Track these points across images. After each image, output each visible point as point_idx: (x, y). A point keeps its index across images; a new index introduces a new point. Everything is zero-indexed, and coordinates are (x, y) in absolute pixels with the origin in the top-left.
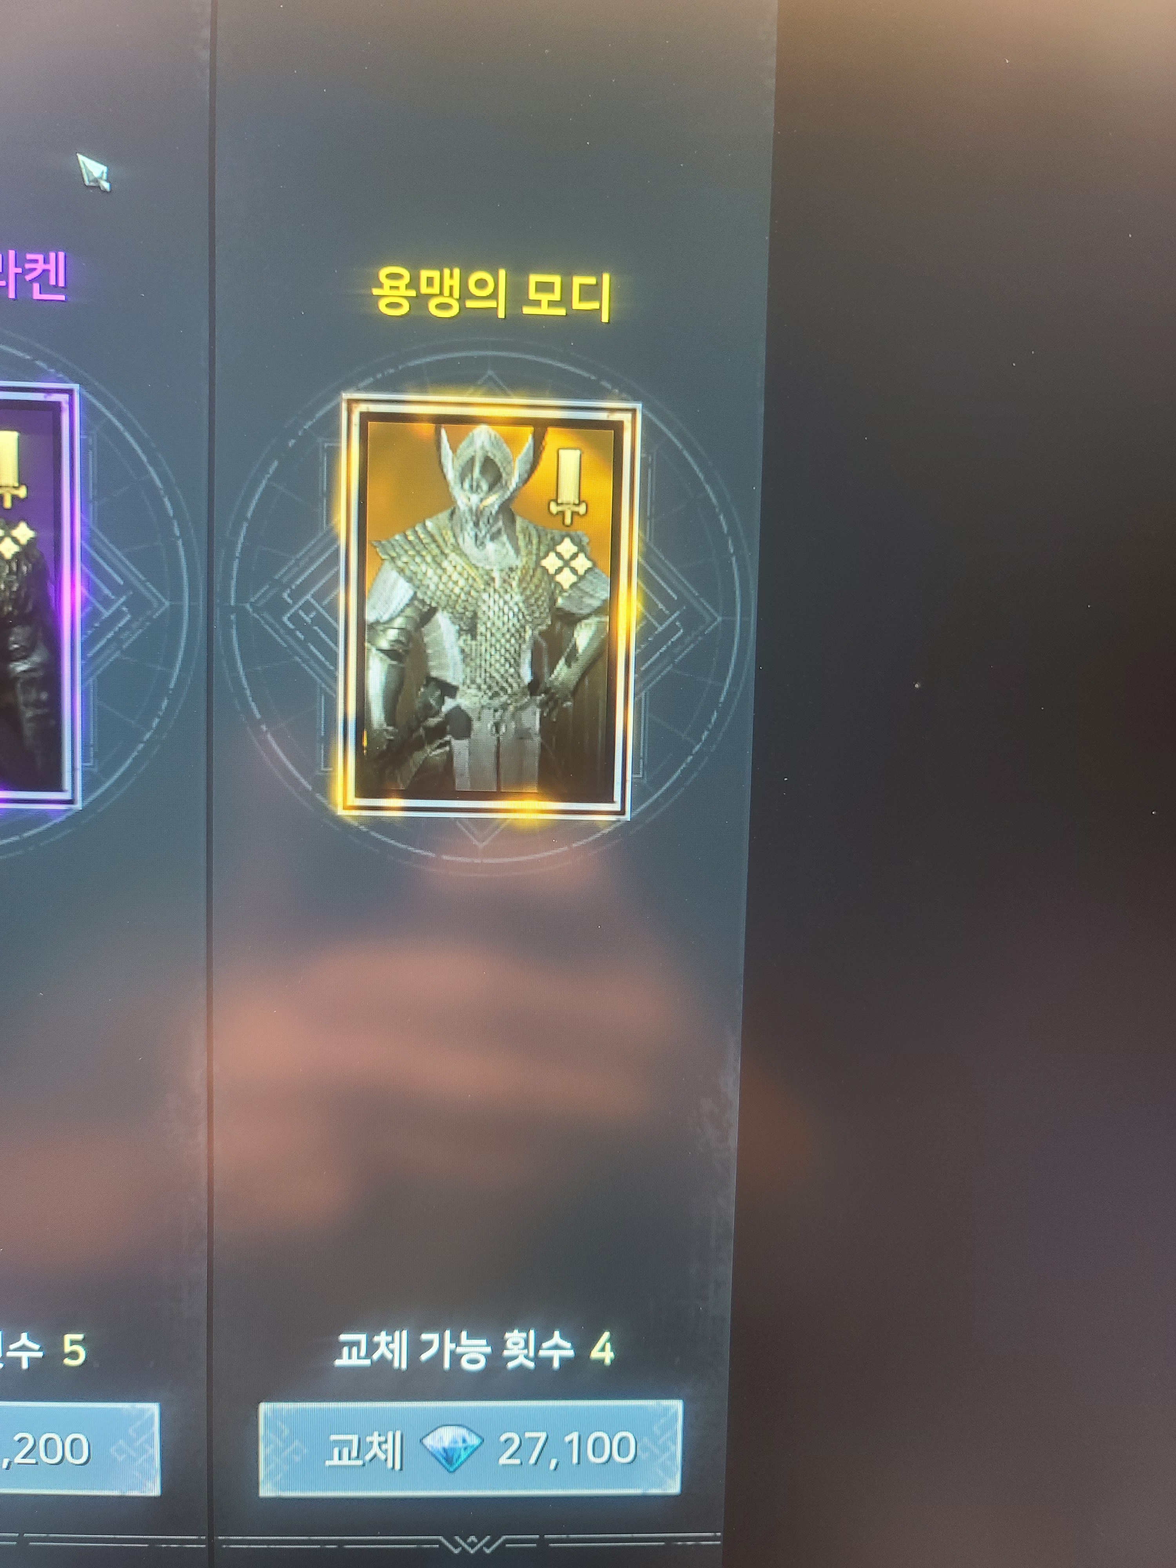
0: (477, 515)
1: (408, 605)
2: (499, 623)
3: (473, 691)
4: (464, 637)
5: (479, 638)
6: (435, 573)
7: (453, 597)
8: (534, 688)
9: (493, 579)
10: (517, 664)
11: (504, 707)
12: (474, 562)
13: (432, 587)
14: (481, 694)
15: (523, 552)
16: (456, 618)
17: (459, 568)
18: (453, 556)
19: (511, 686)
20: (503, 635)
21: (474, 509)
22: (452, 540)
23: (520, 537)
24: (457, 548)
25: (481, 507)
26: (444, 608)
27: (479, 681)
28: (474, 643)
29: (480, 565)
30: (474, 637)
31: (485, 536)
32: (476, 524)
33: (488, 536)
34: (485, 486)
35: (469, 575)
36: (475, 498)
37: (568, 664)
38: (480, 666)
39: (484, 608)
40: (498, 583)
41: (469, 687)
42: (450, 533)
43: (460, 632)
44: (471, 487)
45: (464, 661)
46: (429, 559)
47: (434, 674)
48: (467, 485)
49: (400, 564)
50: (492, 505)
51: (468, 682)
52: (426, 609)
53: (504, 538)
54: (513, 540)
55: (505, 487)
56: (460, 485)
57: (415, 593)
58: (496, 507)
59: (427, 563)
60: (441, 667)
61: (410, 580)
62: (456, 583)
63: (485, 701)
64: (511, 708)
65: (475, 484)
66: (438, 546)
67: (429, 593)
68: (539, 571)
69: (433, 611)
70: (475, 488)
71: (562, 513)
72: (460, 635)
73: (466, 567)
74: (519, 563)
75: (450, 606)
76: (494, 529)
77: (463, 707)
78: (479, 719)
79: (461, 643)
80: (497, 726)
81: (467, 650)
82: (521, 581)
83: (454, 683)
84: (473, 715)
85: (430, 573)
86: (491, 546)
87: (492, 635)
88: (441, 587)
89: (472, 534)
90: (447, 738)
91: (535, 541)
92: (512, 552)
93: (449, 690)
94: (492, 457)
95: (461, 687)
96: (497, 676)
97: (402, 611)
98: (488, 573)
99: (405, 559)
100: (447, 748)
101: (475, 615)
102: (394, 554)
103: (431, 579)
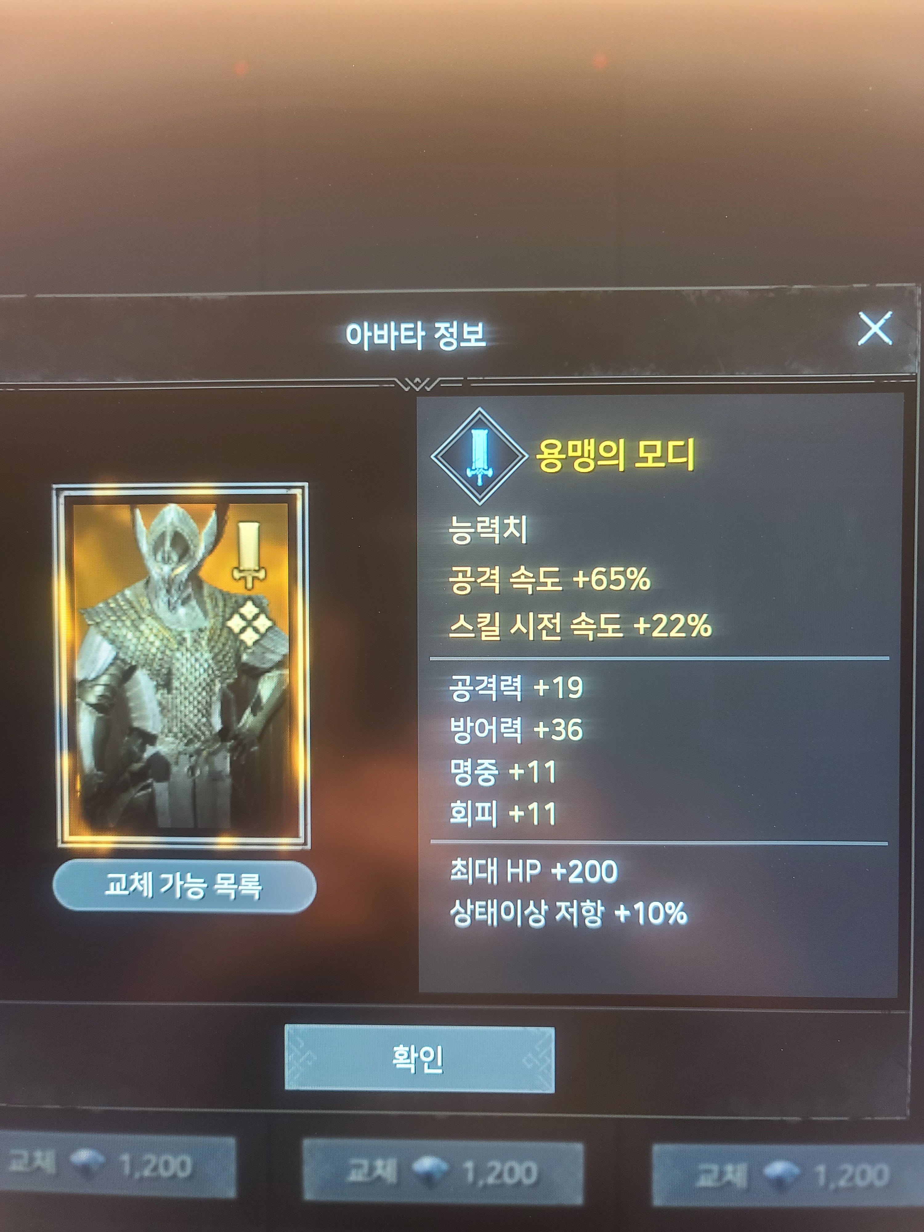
0: (169, 583)
1: (111, 664)
2: (191, 678)
3: (170, 739)
4: (161, 691)
5: (174, 692)
6: (134, 636)
7: (151, 657)
8: (224, 734)
9: (184, 639)
10: (208, 714)
11: (198, 752)
12: (167, 625)
13: (132, 648)
14: (177, 741)
15: (211, 614)
16: (154, 674)
17: (155, 631)
18: (149, 620)
19: (203, 734)
20: (196, 688)
21: (166, 577)
22: (148, 606)
23: (208, 601)
24: (152, 614)
25: (173, 576)
26: (143, 666)
27: (175, 730)
28: (170, 696)
29: (172, 627)
30: (169, 691)
31: (176, 602)
32: (168, 591)
33: (180, 601)
34: (175, 558)
35: (164, 636)
36: (166, 568)
37: (254, 713)
38: (176, 717)
39: (178, 665)
40: (189, 643)
41: (167, 736)
42: (146, 600)
43: (158, 687)
44: (163, 558)
45: (162, 711)
46: (128, 623)
47: (136, 724)
48: (159, 557)
49: (103, 628)
50: (182, 574)
51: (166, 731)
52: (127, 667)
53: (193, 603)
54: (201, 604)
55: (193, 558)
56: (154, 557)
57: (117, 653)
58: (186, 575)
59: (127, 627)
60: (142, 718)
61: (112, 642)
62: (152, 643)
63: (181, 747)
64: (205, 753)
65: (166, 556)
66: (136, 612)
67: (130, 654)
68: (225, 632)
69: (133, 669)
70: (166, 560)
71: (244, 578)
72: (158, 690)
73: (161, 629)
74: (207, 624)
75: (148, 664)
76: (185, 595)
77: (163, 754)
78: (177, 763)
79: (159, 696)
80: (192, 769)
81: (164, 702)
82: (210, 640)
83: (154, 732)
84: (171, 760)
85: (130, 635)
86: (182, 611)
87: (186, 689)
88: (140, 648)
89: (166, 599)
90: (150, 781)
91: (221, 604)
92: (201, 615)
93: (151, 739)
94: (181, 531)
95: (161, 737)
96: (192, 726)
97: (107, 669)
98: (180, 634)
99: (108, 624)
100: (150, 790)
101: (170, 673)
102: (98, 620)
103: (130, 640)
